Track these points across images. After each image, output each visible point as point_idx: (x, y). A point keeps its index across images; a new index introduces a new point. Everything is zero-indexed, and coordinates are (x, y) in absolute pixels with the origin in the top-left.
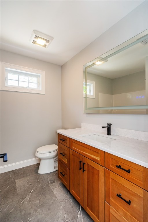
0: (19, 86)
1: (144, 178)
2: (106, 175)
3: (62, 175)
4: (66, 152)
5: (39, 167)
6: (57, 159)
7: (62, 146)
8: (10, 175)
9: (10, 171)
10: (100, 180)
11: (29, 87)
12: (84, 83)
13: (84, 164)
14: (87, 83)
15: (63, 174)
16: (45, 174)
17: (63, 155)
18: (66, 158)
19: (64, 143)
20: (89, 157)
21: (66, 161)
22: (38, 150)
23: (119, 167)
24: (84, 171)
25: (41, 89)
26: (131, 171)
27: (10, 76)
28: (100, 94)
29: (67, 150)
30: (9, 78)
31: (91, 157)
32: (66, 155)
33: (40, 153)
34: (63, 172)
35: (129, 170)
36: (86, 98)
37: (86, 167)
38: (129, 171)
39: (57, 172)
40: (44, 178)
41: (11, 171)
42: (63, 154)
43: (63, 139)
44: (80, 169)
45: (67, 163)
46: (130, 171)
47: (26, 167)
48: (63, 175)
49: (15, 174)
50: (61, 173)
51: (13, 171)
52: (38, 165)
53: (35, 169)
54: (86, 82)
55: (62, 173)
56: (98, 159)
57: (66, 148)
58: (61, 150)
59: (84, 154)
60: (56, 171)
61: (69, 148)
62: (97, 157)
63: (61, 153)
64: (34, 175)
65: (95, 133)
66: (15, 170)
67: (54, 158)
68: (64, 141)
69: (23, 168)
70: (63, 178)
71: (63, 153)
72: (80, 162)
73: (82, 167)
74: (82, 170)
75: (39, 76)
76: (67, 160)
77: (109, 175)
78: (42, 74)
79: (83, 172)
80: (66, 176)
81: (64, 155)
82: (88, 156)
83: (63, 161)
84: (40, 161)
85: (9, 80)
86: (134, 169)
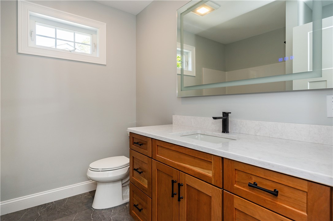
0: (58, 47)
1: (309, 204)
2: (225, 204)
3: (138, 210)
4: (145, 167)
5: (93, 197)
6: (129, 182)
7: (137, 155)
8: (39, 212)
9: (39, 206)
10: (212, 214)
11: (76, 51)
12: (178, 49)
13: (180, 185)
14: (184, 50)
15: (140, 207)
16: (105, 209)
17: (140, 173)
18: (145, 178)
19: (142, 151)
20: (190, 172)
21: (145, 183)
22: (92, 165)
23: (253, 186)
24: (181, 199)
25: (98, 56)
26: (279, 193)
27: (40, 29)
28: (204, 69)
29: (147, 162)
30: (37, 33)
31: (194, 171)
32: (145, 171)
33: (96, 170)
34: (140, 204)
35: (275, 190)
36: (182, 75)
37: (184, 192)
38: (275, 193)
39: (127, 205)
40: (103, 216)
41: (41, 206)
42: (139, 170)
43: (140, 142)
44: (173, 196)
45: (146, 186)
46: (277, 192)
47: (69, 198)
48: (140, 210)
49: (47, 210)
50: (135, 206)
51: (45, 205)
52: (92, 194)
53: (86, 201)
54: (182, 47)
55: (138, 205)
56: (209, 174)
57: (146, 159)
58: (135, 164)
59: (181, 166)
60: (126, 203)
61: (152, 158)
62: (207, 171)
63: (135, 169)
64: (84, 212)
65: (199, 132)
66: (48, 204)
67: (122, 180)
68: (140, 145)
69: (64, 200)
70: (139, 216)
71: (140, 168)
72: (173, 182)
73: (176, 191)
74: (176, 197)
75: (95, 32)
76: (146, 181)
77: (232, 204)
78: (101, 28)
79: (179, 200)
80: (144, 211)
81: (142, 172)
82: (188, 169)
83: (139, 184)
84: (96, 187)
85: (37, 37)
86: (286, 189)
